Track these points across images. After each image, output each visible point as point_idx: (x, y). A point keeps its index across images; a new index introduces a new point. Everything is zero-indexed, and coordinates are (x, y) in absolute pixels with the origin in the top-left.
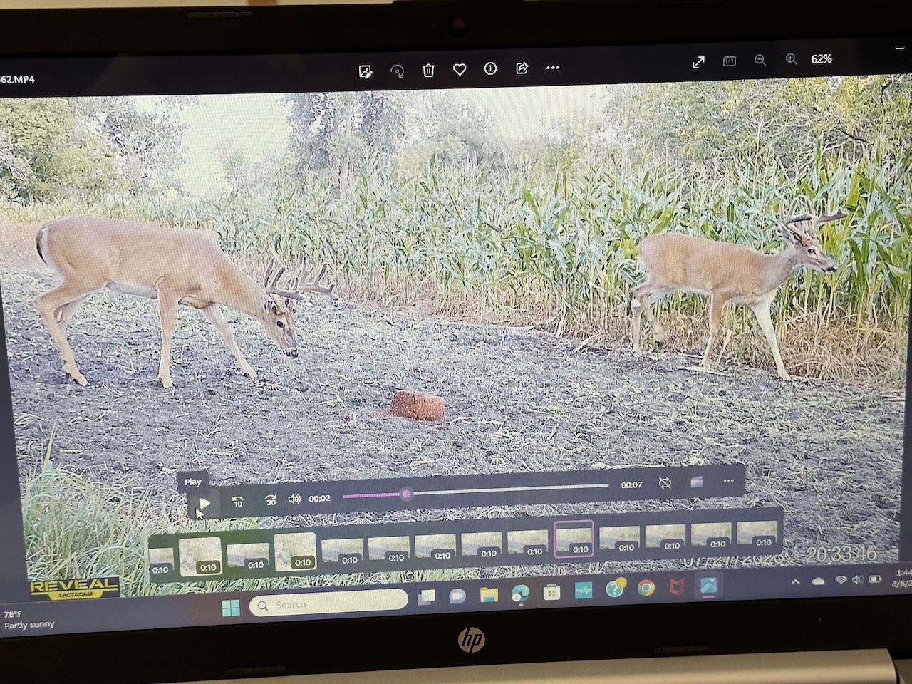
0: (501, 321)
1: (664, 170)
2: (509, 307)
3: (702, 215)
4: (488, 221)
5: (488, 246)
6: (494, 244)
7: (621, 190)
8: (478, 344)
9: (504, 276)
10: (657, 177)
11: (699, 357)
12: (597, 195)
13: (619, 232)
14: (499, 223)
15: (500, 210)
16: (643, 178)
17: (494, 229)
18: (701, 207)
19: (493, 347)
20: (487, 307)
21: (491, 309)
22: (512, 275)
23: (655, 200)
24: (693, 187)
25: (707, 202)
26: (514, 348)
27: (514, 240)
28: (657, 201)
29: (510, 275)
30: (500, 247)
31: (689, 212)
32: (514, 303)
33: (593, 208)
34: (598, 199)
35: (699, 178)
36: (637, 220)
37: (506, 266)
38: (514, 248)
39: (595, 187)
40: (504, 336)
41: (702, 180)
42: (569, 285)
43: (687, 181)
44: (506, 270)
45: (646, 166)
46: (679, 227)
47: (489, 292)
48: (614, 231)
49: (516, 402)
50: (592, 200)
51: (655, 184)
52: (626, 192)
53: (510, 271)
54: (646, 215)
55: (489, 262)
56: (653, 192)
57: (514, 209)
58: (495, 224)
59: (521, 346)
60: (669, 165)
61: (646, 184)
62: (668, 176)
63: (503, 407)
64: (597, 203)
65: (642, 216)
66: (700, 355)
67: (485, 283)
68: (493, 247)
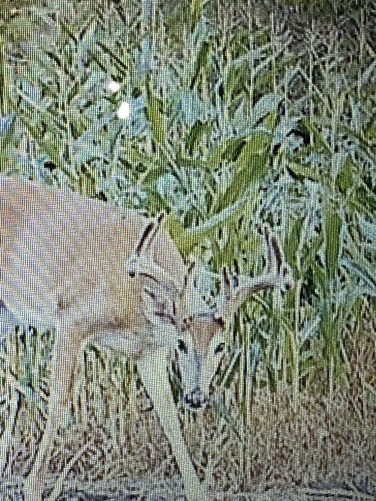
1: (244, 39)
3: (336, 150)
7: (143, 88)
10: (229, 55)
12: (84, 102)
16: (194, 59)
18: (333, 132)
23: (226, 112)
28: (231, 115)
31: (307, 141)
33: (75, 135)
34: (87, 111)
35: (326, 58)
41: (334, 64)
43: (298, 68)
46: (286, 179)
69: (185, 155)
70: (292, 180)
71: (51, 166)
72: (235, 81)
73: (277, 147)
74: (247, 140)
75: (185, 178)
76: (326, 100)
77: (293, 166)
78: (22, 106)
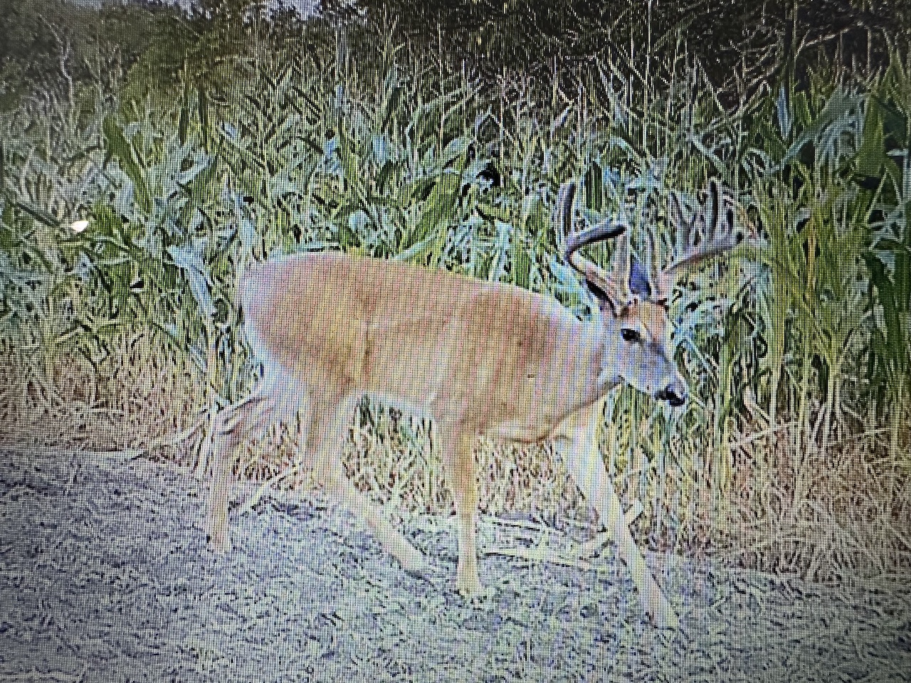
0: (65, 438)
1: (436, 85)
2: (80, 403)
3: (527, 192)
4: (25, 198)
5: (27, 258)
6: (41, 254)
7: (336, 130)
8: (13, 492)
9: (67, 332)
10: (420, 100)
11: (532, 525)
12: (281, 141)
13: (335, 229)
14: (51, 204)
15: (51, 173)
16: (385, 104)
17: (40, 219)
18: (525, 173)
19: (49, 498)
20: (31, 403)
21: (40, 410)
22: (86, 328)
23: (416, 154)
24: (505, 126)
25: (537, 162)
26: (98, 502)
27: (87, 245)
28: (421, 156)
29: (80, 330)
30: (56, 263)
31: (496, 183)
32: (93, 397)
33: (272, 172)
34: (282, 151)
35: (518, 103)
36: (377, 200)
37: (71, 309)
38: (89, 264)
39: (275, 120)
40: (73, 473)
41: (525, 109)
42: (222, 354)
43: (489, 112)
44: (72, 318)
45: (392, 73)
46: (475, 219)
47: (34, 370)
48: (323, 224)
49: (107, 629)
50: (269, 151)
51: (415, 116)
52: (348, 135)
53: (80, 318)
54: (396, 190)
55: (31, 299)
56: (412, 133)
57: (85, 171)
58: (43, 207)
59: (114, 497)
60: (446, 74)
61: (393, 114)
62: (443, 99)
63: (78, 641)
64: (282, 161)
65: (386, 192)
66: (534, 521)
67: (24, 347)
68: (39, 260)
69: (376, 194)
70: (481, 220)
71: (250, 200)
72: (425, 123)
73: (468, 186)
74: (438, 180)
75: (375, 214)
76: (517, 144)
77: (482, 206)
78: (225, 145)
